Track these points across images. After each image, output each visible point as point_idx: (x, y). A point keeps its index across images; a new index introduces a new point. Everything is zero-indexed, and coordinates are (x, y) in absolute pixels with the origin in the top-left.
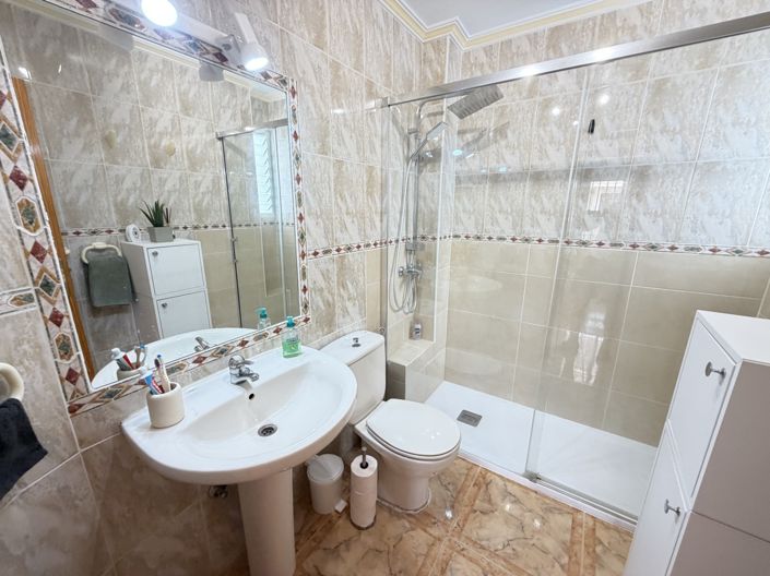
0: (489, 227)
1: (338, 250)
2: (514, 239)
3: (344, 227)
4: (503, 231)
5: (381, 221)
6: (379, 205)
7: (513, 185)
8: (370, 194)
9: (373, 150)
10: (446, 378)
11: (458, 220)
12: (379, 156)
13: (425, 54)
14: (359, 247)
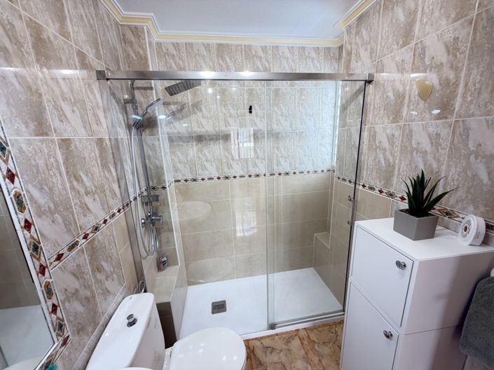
0: (200, 172)
1: (85, 237)
2: (219, 178)
3: (86, 209)
4: (210, 173)
5: (119, 187)
6: (114, 174)
7: (212, 143)
8: (105, 166)
9: (98, 123)
10: (189, 285)
11: (176, 170)
12: (105, 127)
13: (124, 35)
14: (105, 221)
